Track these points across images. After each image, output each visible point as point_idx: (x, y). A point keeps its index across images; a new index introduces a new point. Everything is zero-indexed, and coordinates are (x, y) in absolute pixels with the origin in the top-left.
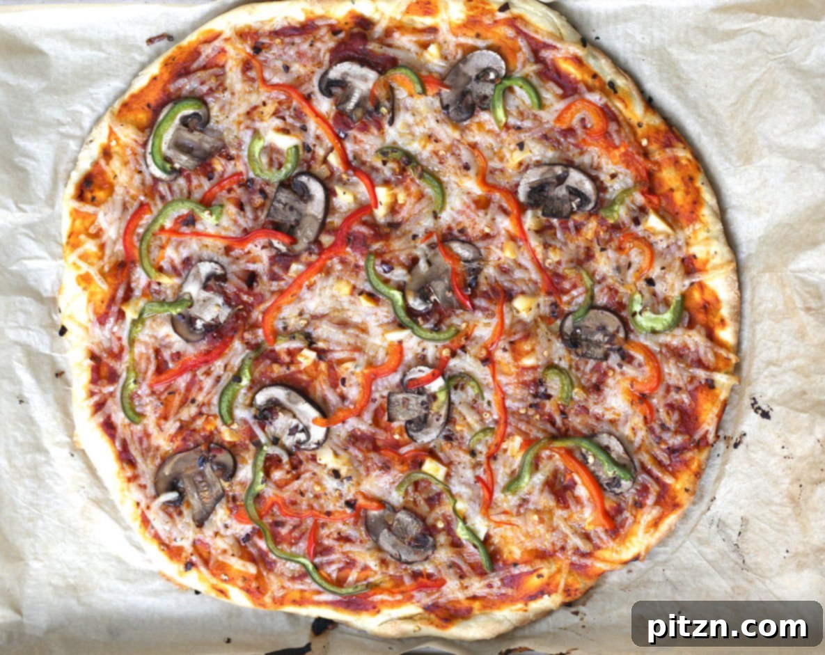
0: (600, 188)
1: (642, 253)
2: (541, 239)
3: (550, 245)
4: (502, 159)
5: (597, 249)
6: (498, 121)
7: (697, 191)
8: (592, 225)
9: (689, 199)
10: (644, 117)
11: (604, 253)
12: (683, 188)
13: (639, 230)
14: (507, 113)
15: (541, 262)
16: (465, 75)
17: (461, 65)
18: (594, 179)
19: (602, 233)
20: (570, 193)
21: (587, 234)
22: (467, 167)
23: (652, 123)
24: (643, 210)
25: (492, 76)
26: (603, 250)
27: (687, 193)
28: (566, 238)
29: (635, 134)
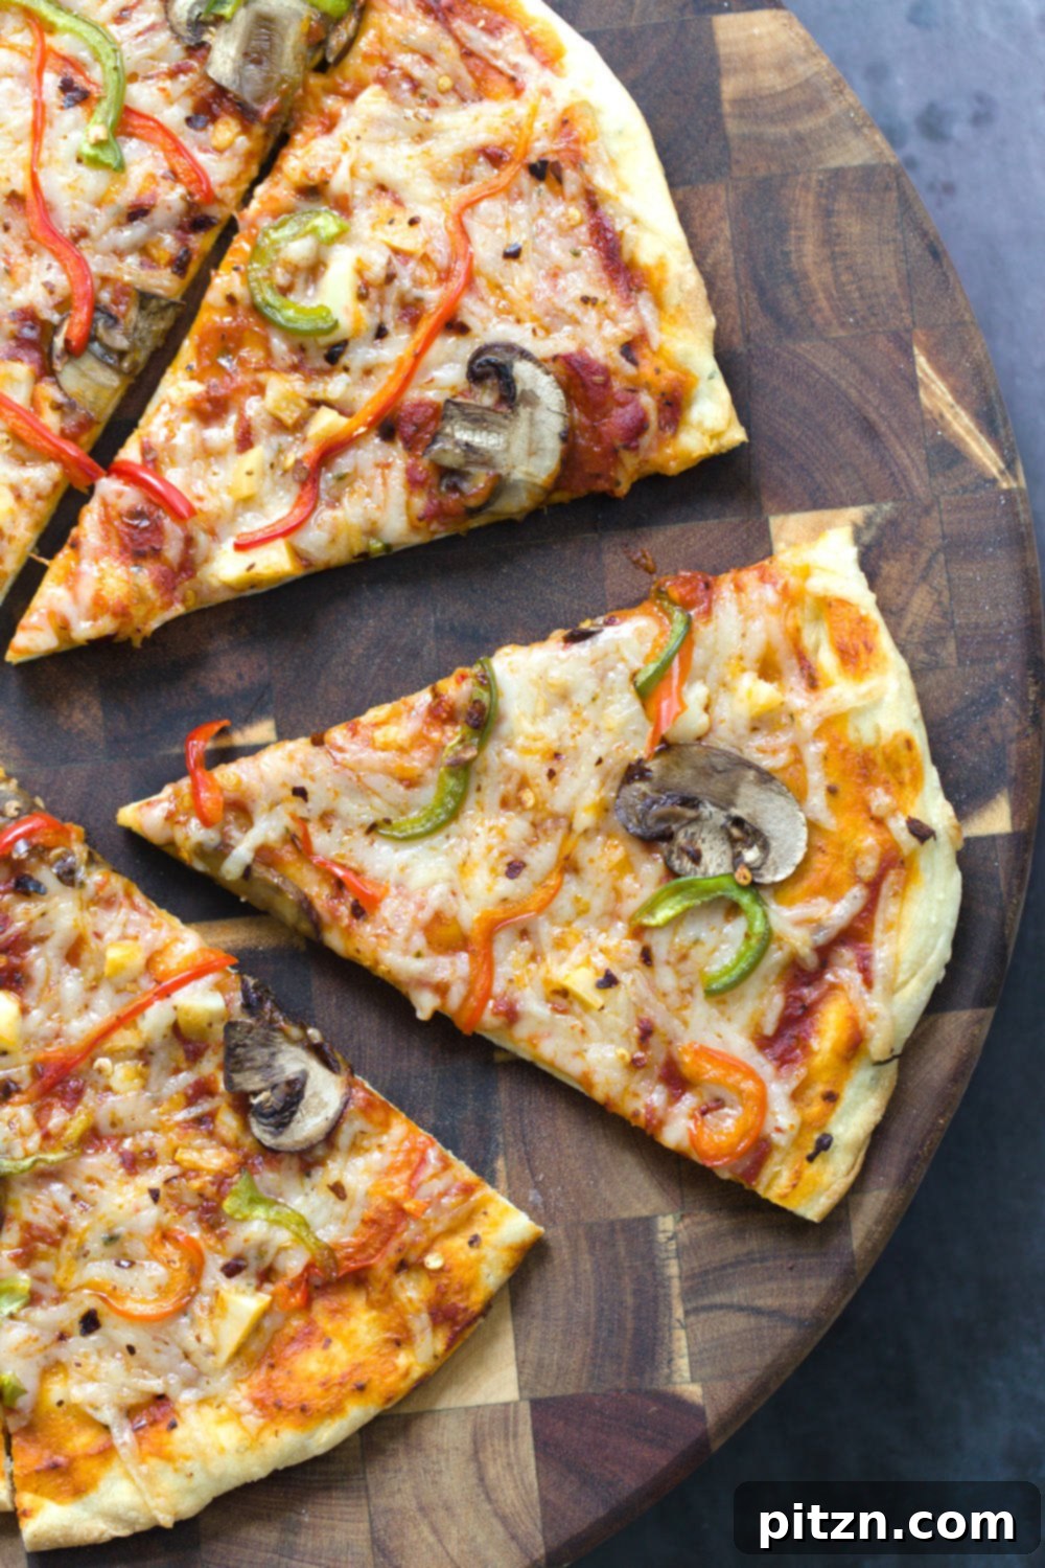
0: (307, 1160)
1: (162, 1291)
2: (158, 1040)
3: (147, 1064)
4: (560, 944)
5: (154, 1178)
6: (650, 907)
7: (335, 1410)
8: (213, 1159)
9: (311, 1393)
10: (495, 1248)
11: (147, 1199)
12: (337, 1371)
13: (213, 1277)
14: (675, 923)
15: (107, 1046)
16: (734, 789)
17: (751, 775)
18: (330, 1137)
19: (196, 1184)
20: (290, 1083)
21: (189, 1147)
22: (514, 869)
23: (485, 1269)
24: (267, 1275)
25: (751, 855)
26: (155, 1195)
27: (325, 1385)
28: (170, 1099)
29: (451, 1232)
